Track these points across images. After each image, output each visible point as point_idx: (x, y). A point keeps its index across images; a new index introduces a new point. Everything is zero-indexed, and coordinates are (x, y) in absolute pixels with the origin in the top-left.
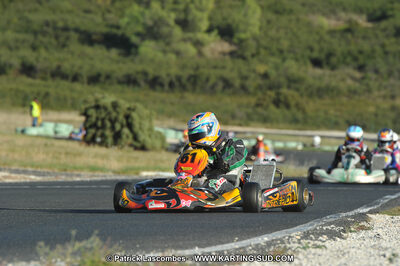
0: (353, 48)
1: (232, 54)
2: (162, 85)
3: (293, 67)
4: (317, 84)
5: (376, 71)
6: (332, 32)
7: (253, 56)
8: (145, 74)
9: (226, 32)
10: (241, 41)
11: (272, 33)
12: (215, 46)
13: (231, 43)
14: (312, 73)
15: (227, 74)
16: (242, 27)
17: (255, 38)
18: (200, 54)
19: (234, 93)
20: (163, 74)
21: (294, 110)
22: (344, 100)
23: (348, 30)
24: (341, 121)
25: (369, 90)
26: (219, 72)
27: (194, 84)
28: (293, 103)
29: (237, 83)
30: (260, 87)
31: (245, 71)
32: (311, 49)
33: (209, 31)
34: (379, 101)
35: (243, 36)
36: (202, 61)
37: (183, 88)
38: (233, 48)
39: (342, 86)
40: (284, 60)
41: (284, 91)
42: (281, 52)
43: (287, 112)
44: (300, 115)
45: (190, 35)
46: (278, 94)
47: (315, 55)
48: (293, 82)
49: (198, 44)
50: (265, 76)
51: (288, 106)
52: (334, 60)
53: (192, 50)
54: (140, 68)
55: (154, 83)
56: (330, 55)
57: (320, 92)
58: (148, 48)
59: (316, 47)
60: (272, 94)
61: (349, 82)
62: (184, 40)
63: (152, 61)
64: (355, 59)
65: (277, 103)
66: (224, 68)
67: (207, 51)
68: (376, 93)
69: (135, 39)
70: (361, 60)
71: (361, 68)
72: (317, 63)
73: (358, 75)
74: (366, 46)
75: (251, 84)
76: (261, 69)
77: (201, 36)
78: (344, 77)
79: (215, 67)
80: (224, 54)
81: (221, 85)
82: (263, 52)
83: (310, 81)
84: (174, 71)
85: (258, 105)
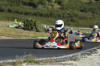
0: (91, 7)
1: (60, 8)
2: (43, 16)
3: (76, 12)
4: (82, 16)
5: (97, 13)
6: (86, 3)
7: (66, 9)
8: (39, 13)
9: (59, 3)
10: (63, 5)
11: (71, 3)
12: (56, 6)
13: (60, 5)
14: (80, 14)
15: (59, 13)
16: (63, 2)
17: (67, 5)
18: (53, 8)
19: (61, 18)
20: (43, 13)
21: (76, 22)
22: (89, 20)
23: (90, 3)
24: (88, 26)
26: (57, 13)
27: (51, 16)
28: (75, 21)
29: (62, 15)
30: (67, 17)
31: (64, 12)
32: (81, 7)
33: (55, 2)
34: (97, 21)
35: (63, 4)
36: (53, 10)
37: (48, 16)
38: (61, 7)
39: (88, 17)
40: (74, 10)
41: (73, 18)
42: (73, 8)
44: (77, 24)
45: (50, 3)
46: (72, 18)
47: (81, 9)
48: (76, 15)
49: (52, 6)
50: (69, 14)
51: (74, 22)
52: (86, 10)
53: (51, 7)
54: (37, 11)
55: (41, 15)
56: (85, 9)
57: (83, 18)
58: (40, 7)
59: (82, 7)
60: (70, 18)
61: (90, 16)
62: (49, 5)
63: (41, 10)
64: (92, 10)
65: (72, 21)
66: (58, 12)
67: (54, 7)
68: (96, 19)
69: (36, 4)
70: (93, 11)
71: (93, 12)
72: (82, 11)
73: (92, 14)
74: (94, 7)
75: (65, 16)
76: (68, 12)
77: (53, 4)
78: (89, 15)
79: (56, 11)
80: (59, 8)
81: (58, 16)
82: (68, 8)
83: (80, 15)
84: (46, 12)
85: (67, 21)
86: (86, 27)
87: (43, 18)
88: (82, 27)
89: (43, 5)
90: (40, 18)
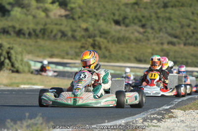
0: (139, 14)
1: (66, 16)
2: (24, 34)
3: (102, 24)
4: (117, 35)
5: (152, 28)
6: (126, 5)
7: (79, 18)
8: (14, 27)
9: (63, 5)
10: (72, 9)
11: (91, 4)
12: (56, 11)
13: (66, 10)
14: (114, 29)
15: (63, 28)
17: (80, 7)
18: (47, 16)
19: (68, 40)
20: (25, 27)
21: (104, 50)
22: (134, 44)
23: (136, 4)
24: (132, 57)
25: (148, 40)
26: (58, 27)
27: (44, 34)
28: (103, 46)
29: (70, 34)
30: (83, 37)
31: (74, 26)
32: (114, 14)
34: (154, 46)
35: (73, 6)
36: (48, 20)
37: (37, 36)
38: (67, 13)
39: (132, 37)
40: (98, 20)
41: (98, 39)
42: (96, 15)
43: (100, 52)
44: (107, 54)
45: (41, 5)
46: (94, 41)
47: (116, 18)
48: (103, 33)
49: (46, 10)
50: (86, 30)
51: (100, 48)
52: (127, 21)
53: (43, 14)
54: (10, 24)
55: (19, 33)
56: (125, 18)
57: (119, 40)
58: (16, 12)
59: (117, 13)
60: (91, 40)
61: (136, 34)
62: (38, 8)
63: (18, 20)
64: (140, 21)
65: (93, 46)
66: (61, 24)
67: (51, 14)
68: (152, 41)
69: (8, 7)
70: (144, 22)
71: (143, 26)
72: (117, 23)
73: (141, 30)
74: (146, 13)
75: (78, 34)
76: (84, 25)
77: (48, 6)
78: (133, 31)
79: (56, 24)
80: (61, 16)
81: (59, 35)
82: (85, 16)
83: (113, 33)
84: (32, 26)
85: (82, 47)
86: (128, 60)
87: (25, 41)
88: (118, 61)
89: (24, 10)
90: (18, 40)
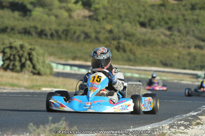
0: (165, 16)
1: (90, 17)
2: (46, 35)
3: (128, 27)
4: (143, 37)
5: (179, 31)
6: (152, 6)
7: (103, 19)
8: (36, 28)
9: (87, 5)
10: (96, 9)
11: (115, 5)
12: (80, 12)
13: (90, 11)
14: (139, 31)
15: (87, 29)
17: (105, 8)
18: (70, 16)
19: (91, 42)
20: (47, 28)
21: (128, 53)
22: (159, 48)
23: (162, 5)
24: (158, 61)
25: (175, 43)
26: (81, 28)
27: (66, 35)
28: (128, 49)
29: (93, 35)
30: (107, 39)
31: (98, 27)
32: (140, 16)
33: (76, 2)
34: (181, 49)
35: (97, 6)
36: (71, 21)
37: (59, 37)
38: (91, 13)
39: (158, 39)
40: (123, 22)
41: (122, 41)
42: (120, 17)
43: (124, 55)
44: (132, 57)
45: (64, 4)
46: (119, 43)
47: (142, 20)
48: (128, 36)
49: (69, 10)
50: (111, 32)
51: (124, 51)
52: (153, 23)
53: (66, 14)
54: (32, 24)
55: (41, 34)
56: (151, 20)
57: (144, 43)
58: (38, 12)
59: (143, 14)
60: (115, 43)
61: (163, 37)
62: (61, 8)
63: (40, 20)
64: (167, 23)
65: (118, 48)
66: (85, 26)
67: (74, 15)
68: (179, 44)
69: (29, 6)
70: (170, 24)
71: (170, 29)
72: (143, 25)
73: (168, 33)
74: (173, 15)
75: (102, 36)
76: (108, 27)
77: (71, 5)
78: (159, 35)
79: (80, 25)
80: (85, 17)
81: (83, 36)
82: (109, 17)
83: (139, 35)
84: (54, 27)
86: (154, 64)
87: (47, 42)
88: (143, 65)
89: (46, 10)
90: (40, 40)
